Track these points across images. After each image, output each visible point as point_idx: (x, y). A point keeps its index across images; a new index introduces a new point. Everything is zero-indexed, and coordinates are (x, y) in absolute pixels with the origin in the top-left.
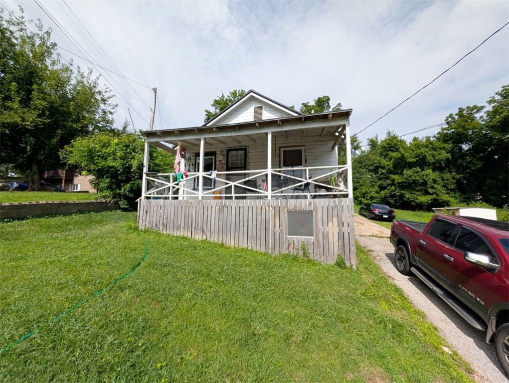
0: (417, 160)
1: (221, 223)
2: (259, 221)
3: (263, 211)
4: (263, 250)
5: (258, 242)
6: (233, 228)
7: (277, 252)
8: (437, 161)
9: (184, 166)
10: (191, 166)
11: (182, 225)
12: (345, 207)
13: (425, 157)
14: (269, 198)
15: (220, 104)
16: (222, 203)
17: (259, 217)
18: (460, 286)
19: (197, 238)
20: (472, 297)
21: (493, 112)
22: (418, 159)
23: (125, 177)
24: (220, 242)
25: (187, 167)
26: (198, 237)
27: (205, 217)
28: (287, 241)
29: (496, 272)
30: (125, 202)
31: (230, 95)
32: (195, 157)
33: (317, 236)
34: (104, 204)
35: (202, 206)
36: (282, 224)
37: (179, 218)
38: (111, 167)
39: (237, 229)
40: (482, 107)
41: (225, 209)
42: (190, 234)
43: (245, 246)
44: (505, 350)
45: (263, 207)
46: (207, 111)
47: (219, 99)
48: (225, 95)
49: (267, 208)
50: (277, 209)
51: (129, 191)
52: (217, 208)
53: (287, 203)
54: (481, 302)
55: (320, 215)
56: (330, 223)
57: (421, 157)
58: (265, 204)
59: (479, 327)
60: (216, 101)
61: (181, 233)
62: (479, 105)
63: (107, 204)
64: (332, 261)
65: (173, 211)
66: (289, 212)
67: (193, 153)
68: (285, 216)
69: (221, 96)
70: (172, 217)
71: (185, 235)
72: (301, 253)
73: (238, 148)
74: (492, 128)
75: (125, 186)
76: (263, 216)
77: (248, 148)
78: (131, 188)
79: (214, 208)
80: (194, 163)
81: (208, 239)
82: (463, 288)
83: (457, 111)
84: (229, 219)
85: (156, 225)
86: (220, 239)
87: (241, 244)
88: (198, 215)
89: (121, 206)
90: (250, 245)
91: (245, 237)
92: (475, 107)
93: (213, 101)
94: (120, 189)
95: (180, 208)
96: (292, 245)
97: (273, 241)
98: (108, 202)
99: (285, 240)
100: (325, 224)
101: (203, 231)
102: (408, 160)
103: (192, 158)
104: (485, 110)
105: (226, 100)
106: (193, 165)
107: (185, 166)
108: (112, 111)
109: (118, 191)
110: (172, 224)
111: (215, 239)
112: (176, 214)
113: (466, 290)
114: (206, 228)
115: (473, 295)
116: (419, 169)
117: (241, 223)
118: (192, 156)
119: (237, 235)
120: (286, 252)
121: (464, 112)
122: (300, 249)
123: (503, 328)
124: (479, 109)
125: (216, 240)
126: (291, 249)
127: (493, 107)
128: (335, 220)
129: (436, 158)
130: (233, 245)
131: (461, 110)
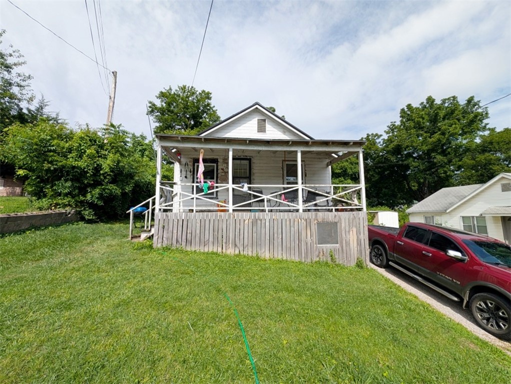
0: (341, 172)
1: (255, 235)
2: (292, 232)
3: (296, 223)
4: (297, 259)
5: (292, 252)
6: (267, 241)
7: (309, 260)
8: (353, 173)
9: (179, 172)
10: (188, 173)
11: (211, 239)
12: (361, 219)
13: (346, 169)
14: (301, 211)
15: (166, 97)
16: (255, 216)
17: (292, 229)
18: (438, 273)
19: (228, 252)
20: (449, 280)
21: (388, 140)
22: (342, 170)
23: (93, 180)
24: (254, 255)
25: (184, 173)
26: (231, 251)
27: (237, 230)
28: (318, 250)
29: (466, 261)
30: (90, 212)
31: (179, 90)
32: (192, 162)
33: (342, 243)
34: (64, 216)
35: (234, 220)
36: (313, 235)
37: (207, 232)
38: (74, 167)
39: (271, 241)
40: (381, 135)
41: (259, 222)
42: (221, 249)
43: (280, 257)
44: (478, 311)
45: (296, 219)
46: (150, 103)
47: (166, 91)
48: (172, 88)
49: (300, 220)
50: (308, 221)
51: (97, 198)
52: (250, 221)
53: (316, 215)
54: (457, 282)
55: (343, 225)
56: (351, 232)
57: (344, 169)
58: (297, 217)
59: (456, 299)
60: (162, 93)
61: (210, 249)
62: (379, 134)
63: (66, 215)
64: (353, 264)
65: (198, 225)
66: (318, 223)
67: (191, 159)
68: (314, 227)
69: (168, 88)
70: (198, 231)
71: (215, 250)
72: (329, 259)
73: (242, 157)
74: (388, 152)
75: (93, 192)
76: (296, 228)
77: (252, 159)
78: (101, 195)
79: (246, 222)
80: (192, 170)
81: (242, 253)
82: (441, 274)
83: (366, 136)
84: (263, 231)
85: (177, 241)
86: (255, 252)
87: (276, 255)
88: (230, 229)
89: (87, 217)
90: (284, 255)
91: (280, 248)
92: (377, 135)
93: (159, 93)
94: (84, 195)
95: (207, 222)
96: (322, 253)
97: (306, 250)
98: (68, 212)
99: (316, 249)
100: (347, 233)
101: (236, 245)
102: (336, 171)
103: (189, 164)
104: (382, 138)
105: (175, 94)
106: (190, 172)
107: (181, 172)
108: (23, 83)
109: (82, 198)
110: (197, 239)
111: (249, 252)
112: (203, 228)
113: (443, 275)
114: (238, 241)
115: (449, 278)
116: (343, 179)
117: (276, 235)
118: (190, 161)
119: (271, 247)
120: (316, 259)
121: (370, 137)
122: (329, 256)
123: (476, 297)
124: (379, 136)
125: (250, 254)
126: (321, 256)
127: (388, 137)
128: (355, 229)
129: (353, 171)
130: (268, 257)
131: (368, 136)
